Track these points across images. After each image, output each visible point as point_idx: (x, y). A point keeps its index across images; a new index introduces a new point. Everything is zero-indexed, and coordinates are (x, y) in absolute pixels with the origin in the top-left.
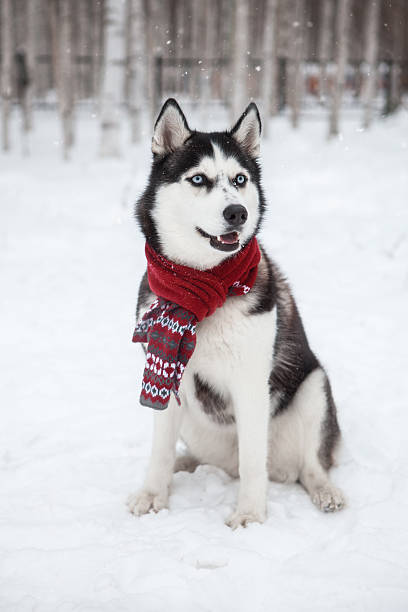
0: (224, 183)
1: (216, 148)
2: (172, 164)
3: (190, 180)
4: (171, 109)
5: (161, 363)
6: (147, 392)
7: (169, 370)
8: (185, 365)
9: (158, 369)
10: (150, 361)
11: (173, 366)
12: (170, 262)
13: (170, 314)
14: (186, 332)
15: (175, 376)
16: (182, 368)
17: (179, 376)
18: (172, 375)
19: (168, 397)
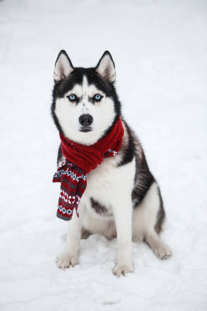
0: (85, 100)
1: (85, 79)
2: (61, 87)
3: (68, 97)
4: (63, 56)
5: (67, 196)
6: (61, 211)
7: (72, 200)
8: (80, 197)
9: (66, 198)
10: (62, 194)
11: (74, 198)
12: (71, 141)
13: (72, 169)
14: (81, 180)
15: (75, 202)
16: (79, 199)
17: (78, 203)
18: (73, 203)
19: (72, 214)
